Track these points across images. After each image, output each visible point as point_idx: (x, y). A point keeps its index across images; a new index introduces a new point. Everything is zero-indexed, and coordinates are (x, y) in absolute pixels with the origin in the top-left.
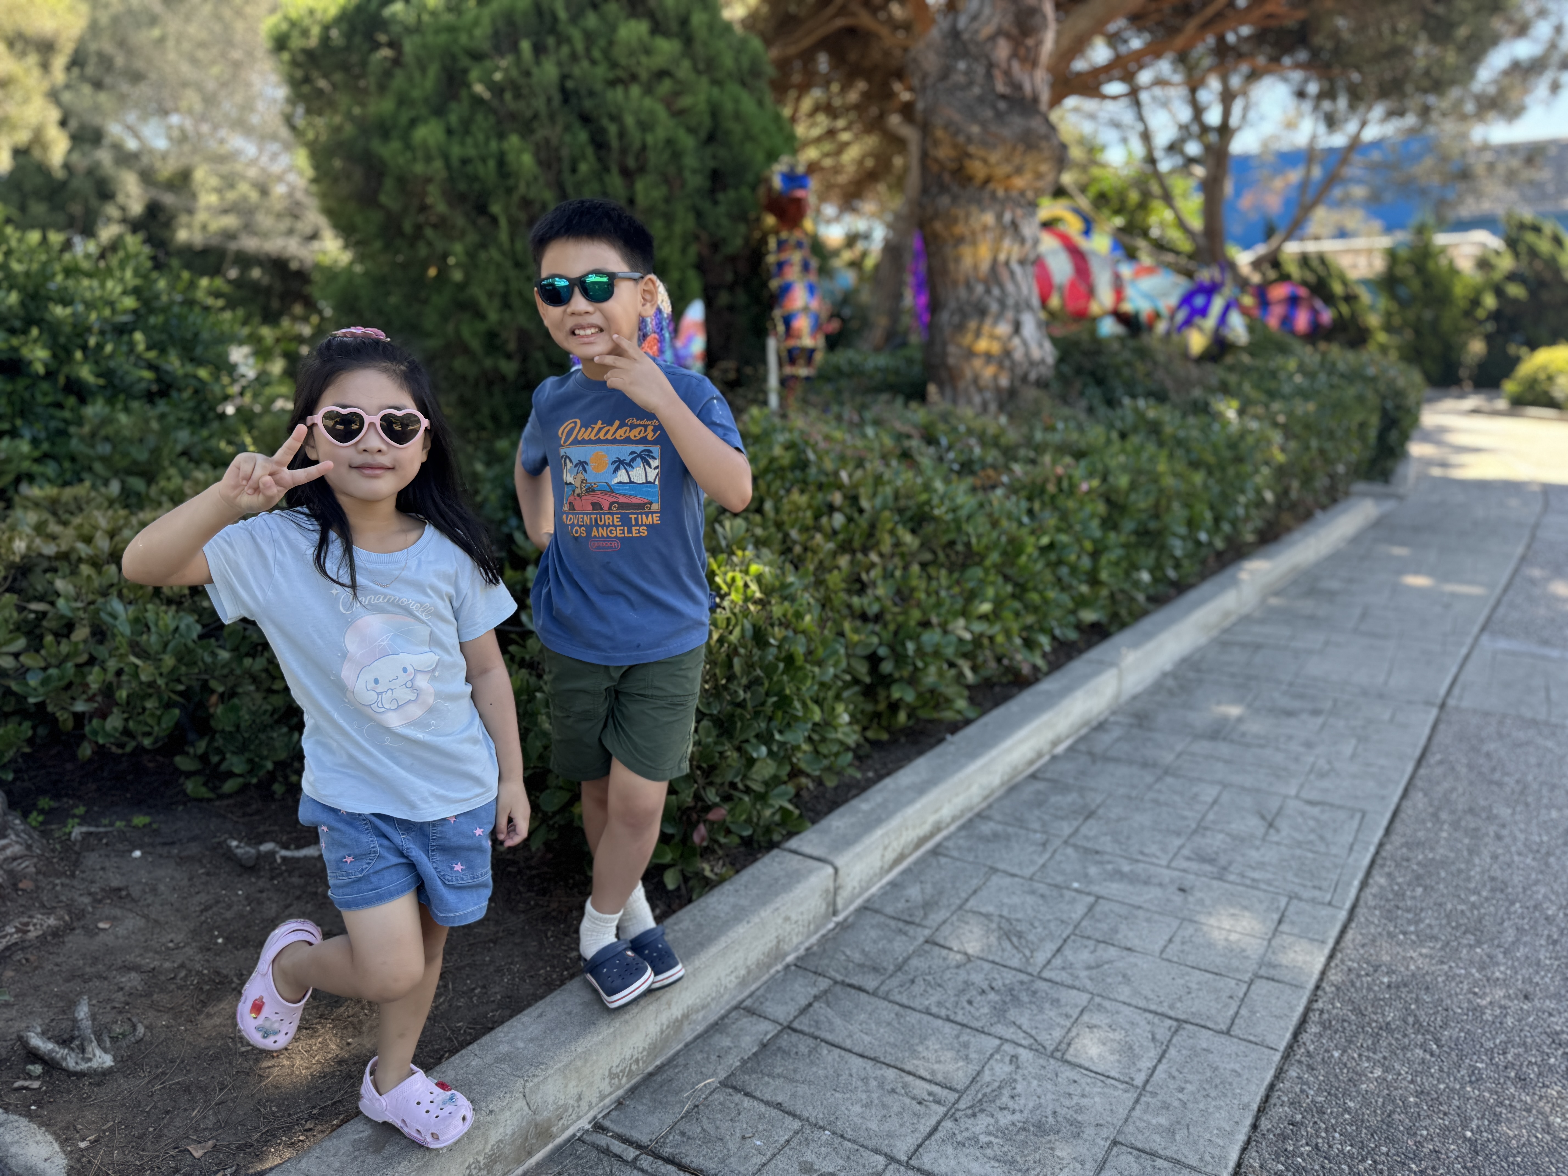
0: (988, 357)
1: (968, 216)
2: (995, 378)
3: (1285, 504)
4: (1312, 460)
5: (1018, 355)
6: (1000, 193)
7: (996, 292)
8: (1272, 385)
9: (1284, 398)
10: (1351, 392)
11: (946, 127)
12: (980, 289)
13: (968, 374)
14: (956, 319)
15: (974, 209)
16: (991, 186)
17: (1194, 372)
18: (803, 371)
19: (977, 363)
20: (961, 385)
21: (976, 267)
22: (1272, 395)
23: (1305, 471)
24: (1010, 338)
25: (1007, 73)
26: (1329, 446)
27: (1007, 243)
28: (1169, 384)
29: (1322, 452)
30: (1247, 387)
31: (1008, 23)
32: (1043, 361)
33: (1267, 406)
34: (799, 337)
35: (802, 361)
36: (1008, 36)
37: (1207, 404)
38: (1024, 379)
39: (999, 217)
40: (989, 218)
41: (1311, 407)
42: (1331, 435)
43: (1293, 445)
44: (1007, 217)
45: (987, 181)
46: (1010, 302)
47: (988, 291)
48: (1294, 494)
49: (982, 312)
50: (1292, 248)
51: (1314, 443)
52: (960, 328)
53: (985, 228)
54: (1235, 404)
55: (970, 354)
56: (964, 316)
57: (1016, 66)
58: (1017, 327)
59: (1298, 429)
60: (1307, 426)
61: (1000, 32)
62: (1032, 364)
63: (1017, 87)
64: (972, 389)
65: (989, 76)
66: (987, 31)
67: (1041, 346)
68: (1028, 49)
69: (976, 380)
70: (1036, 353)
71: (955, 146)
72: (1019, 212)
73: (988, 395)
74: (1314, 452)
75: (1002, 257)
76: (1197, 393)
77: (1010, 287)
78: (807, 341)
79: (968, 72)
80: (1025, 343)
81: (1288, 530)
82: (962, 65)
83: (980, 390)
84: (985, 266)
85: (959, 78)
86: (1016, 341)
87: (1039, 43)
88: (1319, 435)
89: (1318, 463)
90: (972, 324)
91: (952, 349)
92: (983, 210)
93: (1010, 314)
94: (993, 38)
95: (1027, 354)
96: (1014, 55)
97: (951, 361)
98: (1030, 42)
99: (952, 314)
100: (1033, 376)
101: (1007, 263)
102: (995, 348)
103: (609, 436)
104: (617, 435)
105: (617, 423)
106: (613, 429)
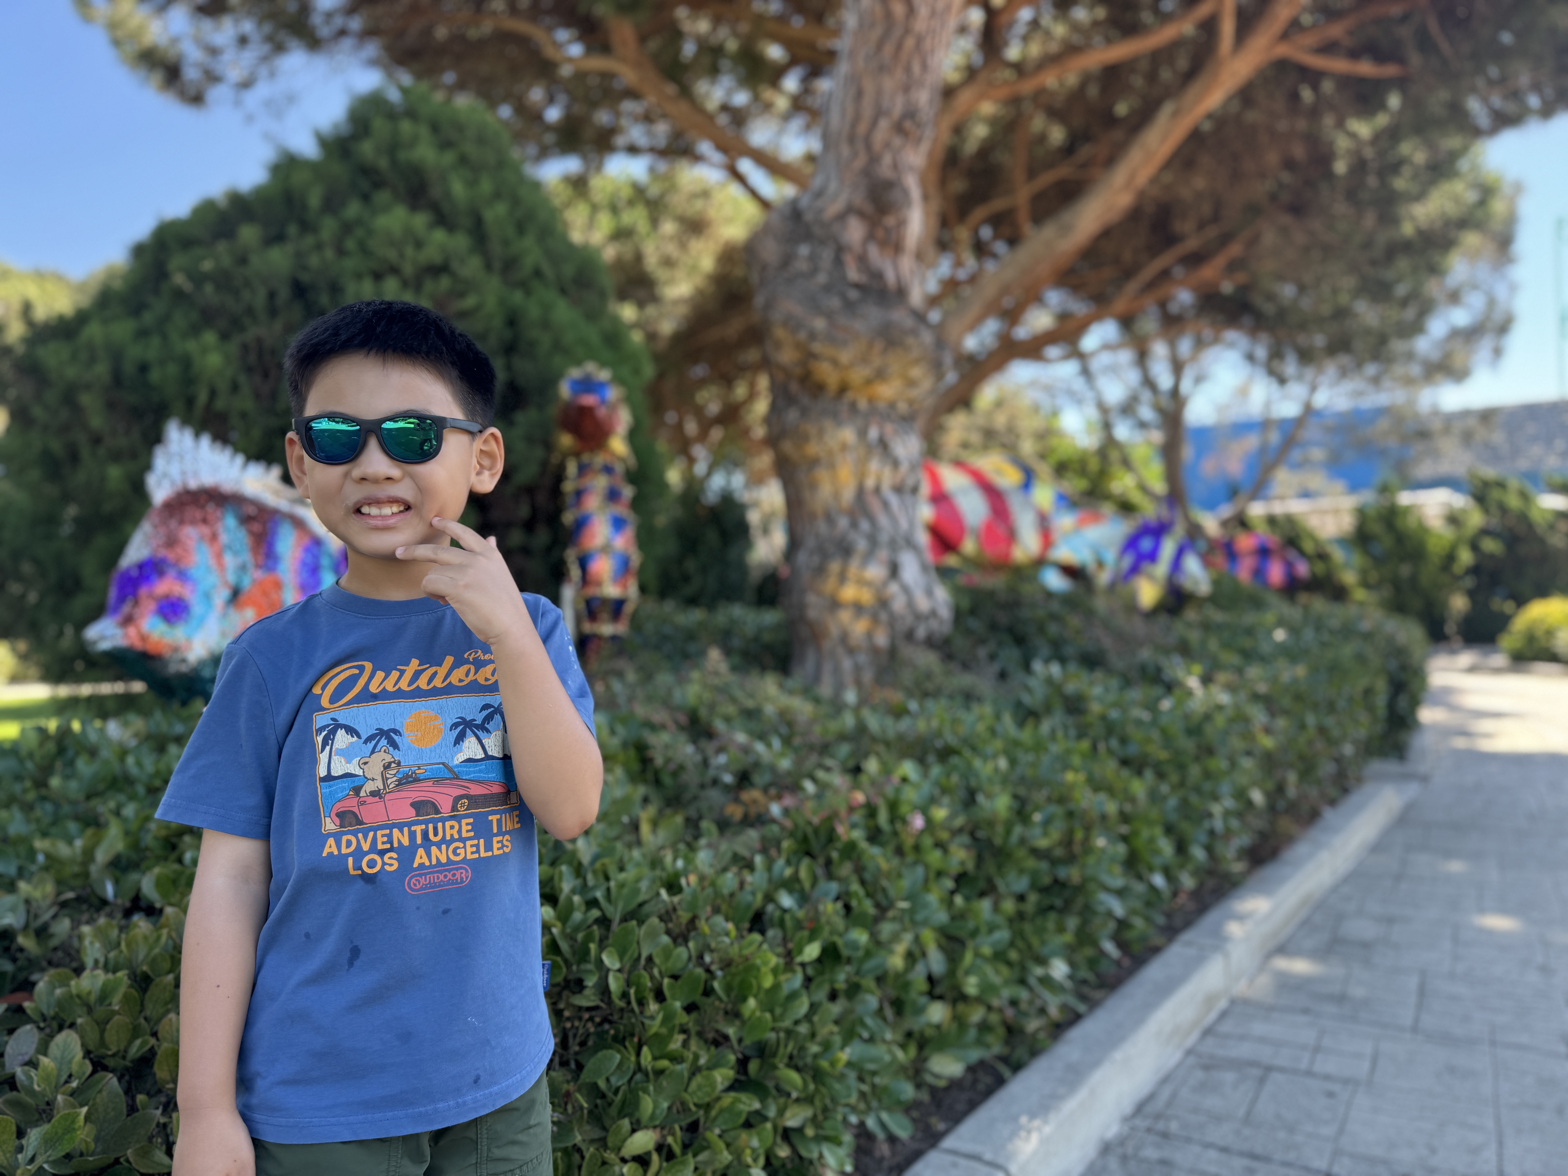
0: (858, 608)
1: (821, 433)
2: (869, 635)
3: (1281, 804)
4: (1310, 743)
5: (899, 605)
6: (863, 404)
7: (865, 525)
8: (1246, 643)
9: (1263, 659)
10: (1347, 651)
11: (786, 324)
12: (843, 523)
13: (834, 630)
14: (816, 560)
15: (828, 424)
16: (849, 396)
17: (1139, 627)
18: (607, 629)
20: (827, 645)
21: (837, 495)
22: (1249, 656)
23: (1302, 758)
24: (885, 584)
25: (862, 260)
26: (1330, 721)
27: (874, 466)
28: (1107, 642)
29: (1322, 730)
30: (1213, 644)
31: (859, 199)
32: (933, 613)
33: (1240, 671)
34: (599, 584)
35: (605, 615)
36: (861, 214)
37: (1159, 670)
38: (910, 636)
39: (862, 433)
40: (848, 434)
41: (1301, 671)
42: (1331, 707)
43: (1281, 723)
44: (873, 433)
45: (843, 389)
46: (884, 537)
47: (854, 525)
48: (1292, 791)
49: (846, 550)
51: (1311, 720)
52: (820, 571)
53: (844, 447)
54: (1197, 669)
55: (835, 604)
56: (825, 556)
57: (874, 253)
58: (894, 570)
59: (1286, 702)
60: (1298, 697)
61: (850, 210)
62: (919, 617)
63: (878, 276)
64: (840, 651)
65: (838, 261)
66: (834, 208)
67: (929, 593)
68: (887, 230)
69: (844, 638)
70: (923, 604)
71: (798, 346)
72: (889, 428)
73: (862, 658)
74: (1312, 731)
75: (870, 483)
76: (1145, 654)
77: (883, 520)
78: (611, 590)
79: (813, 258)
80: (906, 590)
81: (1289, 840)
82: (804, 250)
83: (851, 651)
84: (848, 495)
85: (801, 265)
86: (894, 588)
87: (902, 223)
88: (1315, 707)
89: (1320, 745)
90: (835, 566)
91: (811, 599)
92: (839, 422)
93: (883, 554)
94: (842, 217)
95: (911, 603)
96: (870, 237)
97: (812, 614)
98: (890, 221)
99: (811, 554)
100: (921, 632)
101: (877, 490)
102: (867, 597)
103: (438, 683)
104: (454, 679)
105: (449, 660)
106: (443, 671)
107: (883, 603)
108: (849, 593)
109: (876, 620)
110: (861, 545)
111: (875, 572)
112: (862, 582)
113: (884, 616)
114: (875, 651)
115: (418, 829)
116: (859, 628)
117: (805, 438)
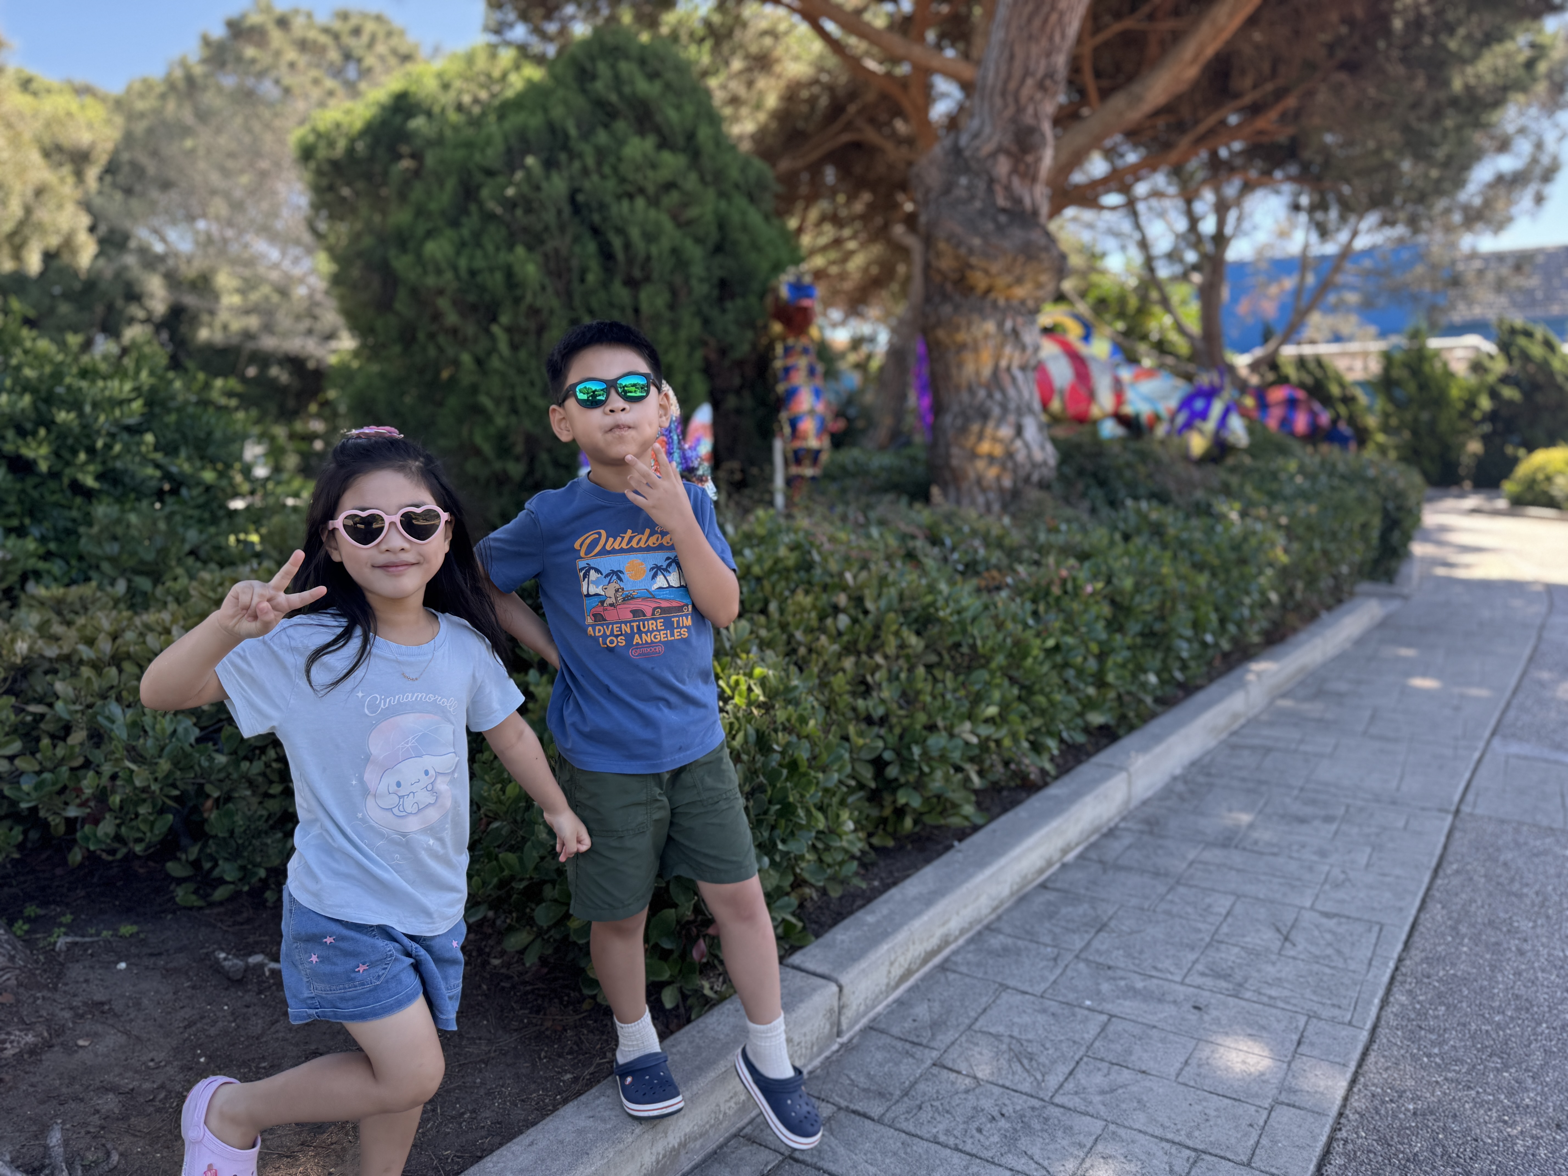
0: (991, 459)
1: (969, 324)
2: (998, 478)
3: (1290, 604)
4: (1315, 561)
5: (1021, 457)
6: (1001, 302)
7: (998, 396)
8: (1274, 486)
9: (1286, 499)
10: (1352, 493)
11: (948, 240)
12: (982, 394)
13: (972, 475)
14: (959, 422)
15: (975, 317)
16: (992, 295)
17: (1196, 474)
18: (808, 471)
19: (980, 464)
20: (965, 486)
21: (978, 373)
22: (1274, 496)
23: (1308, 572)
24: (1012, 441)
25: (1008, 188)
26: (1332, 547)
27: (1008, 350)
28: (1172, 486)
29: (1325, 553)
30: (1249, 489)
31: (1008, 141)
32: (1045, 463)
33: (1269, 508)
34: (805, 438)
35: (807, 462)
36: (1008, 153)
37: (1209, 506)
38: (1027, 479)
39: (1000, 325)
40: (990, 326)
41: (1313, 509)
42: (1334, 536)
43: (1296, 546)
44: (1009, 324)
45: (989, 290)
46: (1012, 406)
47: (990, 396)
48: (1298, 596)
49: (984, 416)
50: (1289, 351)
51: (1317, 544)
52: (964, 430)
53: (987, 336)
54: (1237, 505)
55: (973, 455)
56: (967, 420)
57: (1016, 182)
58: (1019, 431)
59: (1300, 531)
60: (1310, 528)
61: (1000, 150)
62: (1035, 465)
63: (1018, 201)
64: (976, 490)
65: (990, 190)
66: (987, 149)
67: (1043, 448)
68: (1028, 166)
69: (979, 481)
70: (1038, 456)
71: (957, 257)
72: (1020, 320)
73: (992, 496)
74: (1317, 553)
75: (1003, 363)
76: (1199, 494)
77: (1011, 392)
78: (813, 443)
79: (969, 188)
80: (1027, 446)
81: (1294, 630)
82: (963, 181)
83: (984, 490)
84: (986, 372)
85: (960, 193)
86: (1018, 444)
87: (1039, 160)
88: (1322, 536)
89: (1323, 564)
90: (975, 427)
91: (955, 451)
92: (984, 318)
93: (1012, 418)
94: (993, 155)
95: (1029, 456)
96: (1014, 171)
97: (955, 462)
98: (1029, 159)
99: (955, 417)
100: (1035, 477)
101: (1008, 369)
102: (998, 451)
103: (642, 544)
104: (650, 543)
105: (647, 531)
106: (644, 538)
107: (1010, 455)
108: (985, 447)
109: (1004, 467)
110: (996, 411)
111: (1006, 432)
112: (995, 439)
113: (1010, 465)
114: (1001, 490)
115: (635, 624)
116: (992, 473)
117: (958, 328)
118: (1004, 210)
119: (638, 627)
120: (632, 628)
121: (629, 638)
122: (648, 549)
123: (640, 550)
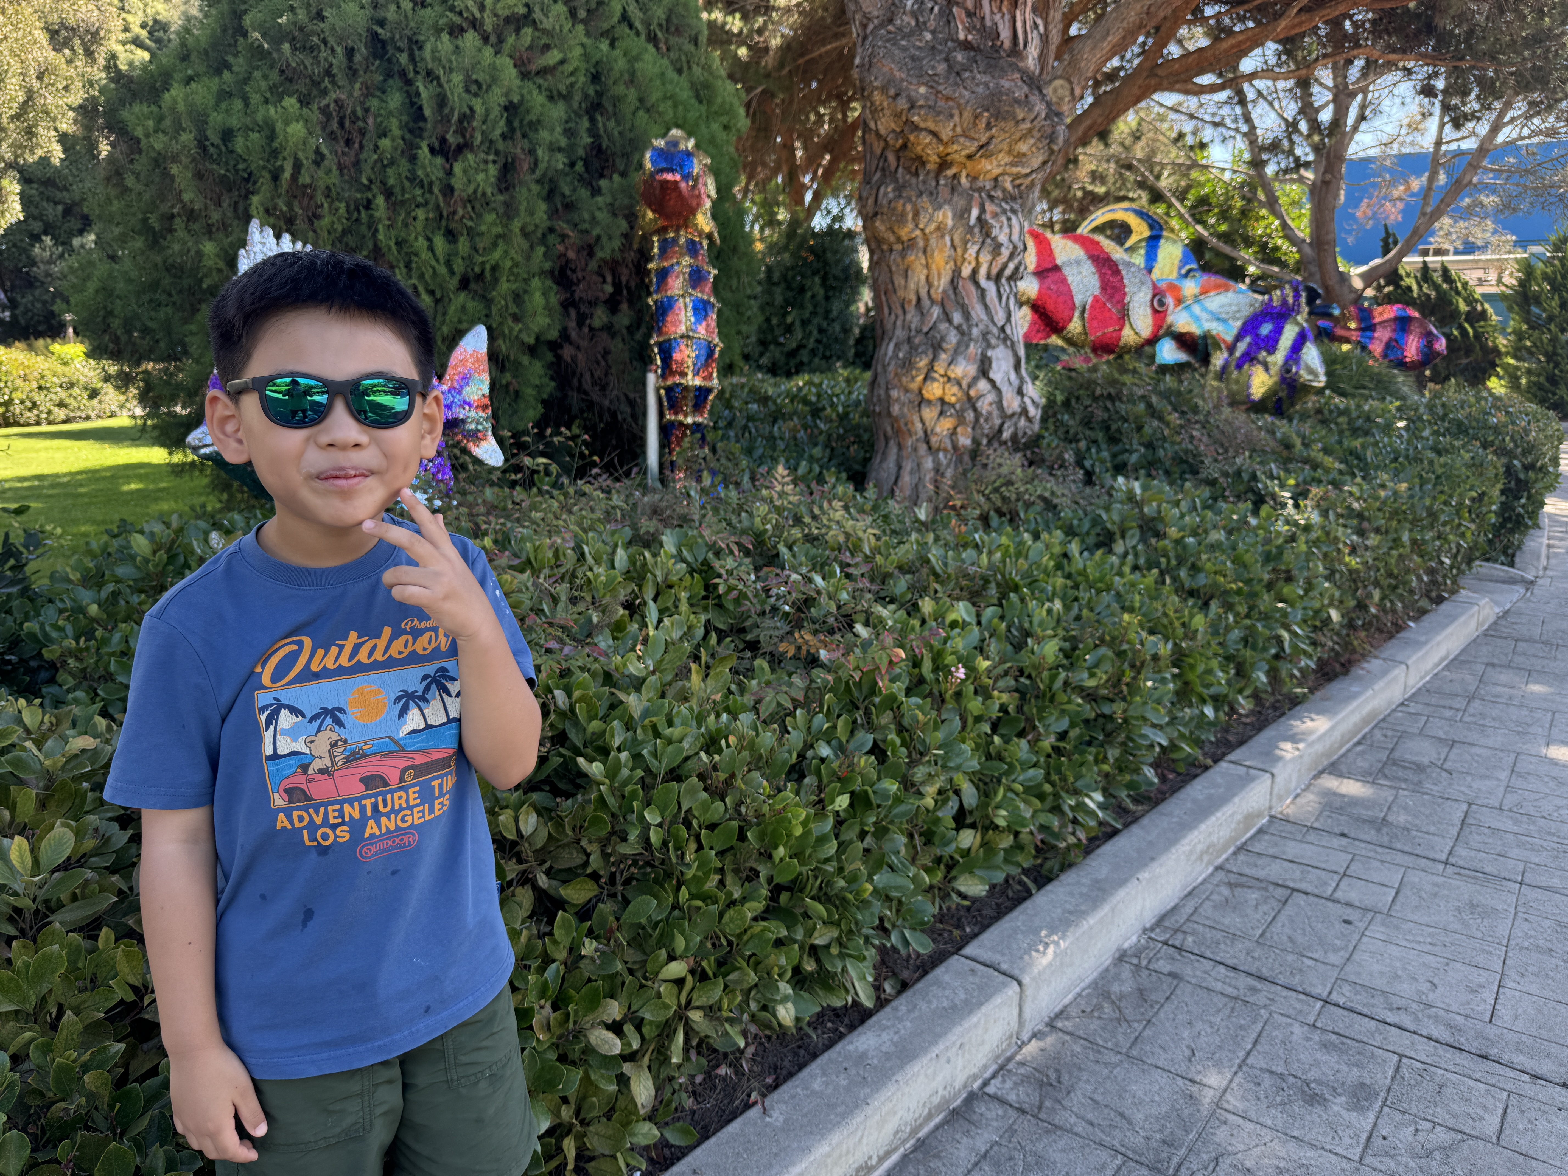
0: (943, 406)
1: (917, 212)
2: (953, 435)
5: (986, 404)
6: (964, 181)
7: (957, 317)
11: (884, 89)
12: (934, 313)
13: (918, 429)
14: (902, 354)
15: (926, 203)
18: (689, 418)
19: (929, 414)
20: (907, 442)
21: (929, 283)
24: (974, 382)
25: (974, 15)
27: (973, 250)
32: (1024, 413)
33: (1336, 486)
34: (681, 372)
35: (687, 404)
38: (994, 436)
39: (962, 214)
40: (946, 216)
44: (974, 213)
45: (944, 164)
46: (977, 331)
47: (946, 316)
49: (936, 345)
50: (1412, 261)
52: (908, 364)
53: (941, 230)
55: (922, 401)
56: (913, 351)
57: (987, 6)
58: (985, 367)
62: (1007, 416)
63: (990, 34)
64: (922, 449)
65: (946, 17)
67: (1020, 391)
69: (927, 438)
70: (1012, 402)
71: (898, 114)
72: (991, 209)
73: (944, 458)
75: (966, 269)
77: (977, 312)
78: (695, 379)
80: (995, 389)
81: (1364, 655)
83: (933, 450)
84: (942, 282)
86: (983, 386)
90: (922, 362)
91: (896, 394)
92: (938, 203)
93: (974, 349)
95: (999, 402)
97: (895, 410)
99: (897, 346)
100: (1008, 432)
101: (973, 277)
102: (952, 394)
103: (378, 656)
104: (393, 652)
105: (387, 631)
106: (382, 643)
107: (971, 402)
108: (934, 390)
109: (961, 419)
111: (964, 369)
112: (949, 379)
113: (970, 416)
114: (957, 450)
115: (368, 803)
116: (944, 426)
117: (900, 219)
118: (966, 46)
119: (375, 807)
120: (363, 809)
121: (357, 827)
122: (390, 664)
123: (376, 666)
